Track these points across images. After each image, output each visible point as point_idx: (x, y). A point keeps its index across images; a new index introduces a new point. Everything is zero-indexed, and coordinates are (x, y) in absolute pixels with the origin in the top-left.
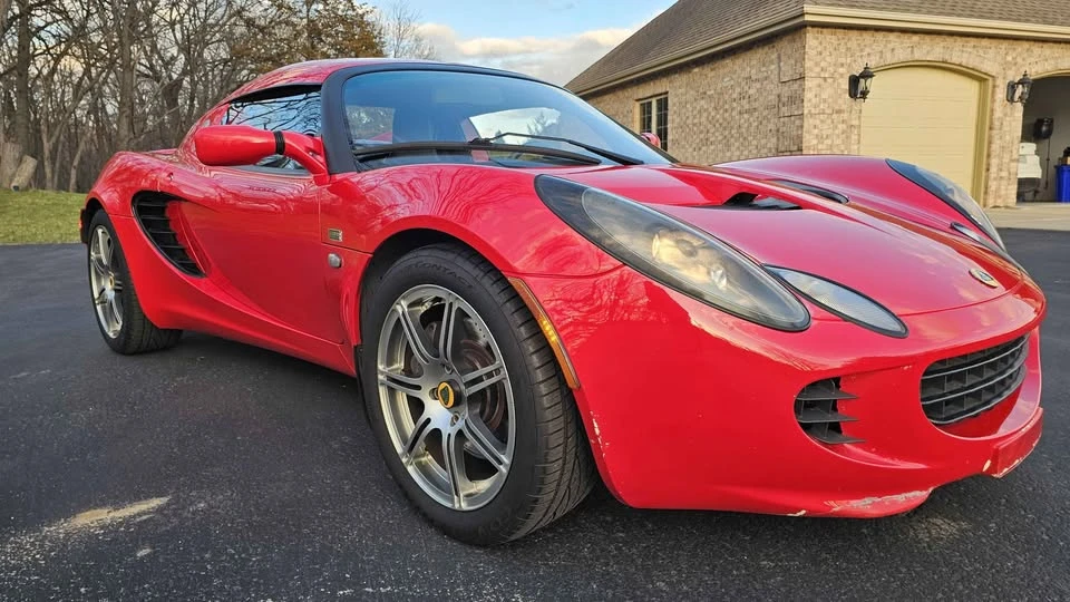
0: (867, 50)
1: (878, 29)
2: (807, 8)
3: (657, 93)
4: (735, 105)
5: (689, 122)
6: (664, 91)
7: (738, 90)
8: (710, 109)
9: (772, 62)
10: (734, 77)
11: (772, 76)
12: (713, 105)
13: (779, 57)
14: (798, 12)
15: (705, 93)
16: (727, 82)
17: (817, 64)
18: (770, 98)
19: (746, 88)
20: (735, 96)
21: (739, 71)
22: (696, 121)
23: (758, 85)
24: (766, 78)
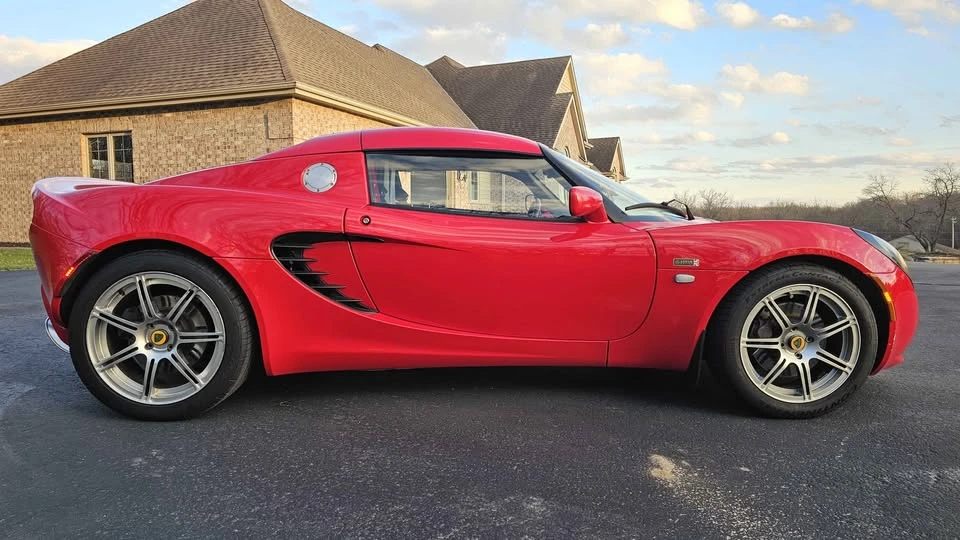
0: (330, 123)
1: (335, 108)
2: (298, 84)
3: (114, 129)
4: (219, 152)
5: (162, 162)
6: (125, 129)
7: (222, 140)
8: (190, 153)
9: (258, 121)
10: (216, 127)
11: (259, 133)
12: (192, 149)
13: (266, 118)
14: (291, 85)
15: (182, 138)
16: (207, 130)
17: (300, 129)
18: (258, 150)
19: (232, 139)
20: (218, 144)
21: (222, 123)
22: (171, 162)
23: (245, 138)
24: (253, 134)
